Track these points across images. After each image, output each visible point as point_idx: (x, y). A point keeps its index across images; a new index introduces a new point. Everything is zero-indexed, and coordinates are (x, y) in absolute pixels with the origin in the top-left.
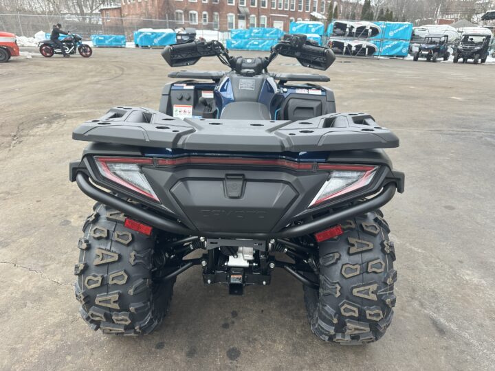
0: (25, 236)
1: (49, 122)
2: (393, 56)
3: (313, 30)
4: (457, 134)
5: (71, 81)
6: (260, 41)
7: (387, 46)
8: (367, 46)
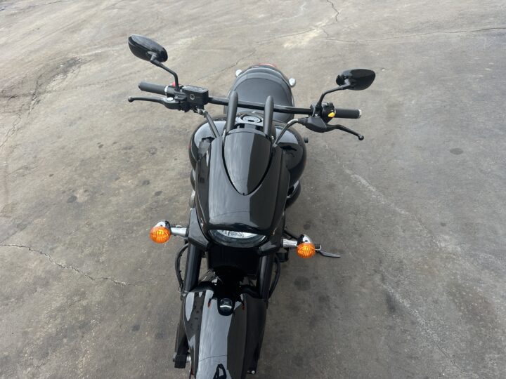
1: (65, 72)
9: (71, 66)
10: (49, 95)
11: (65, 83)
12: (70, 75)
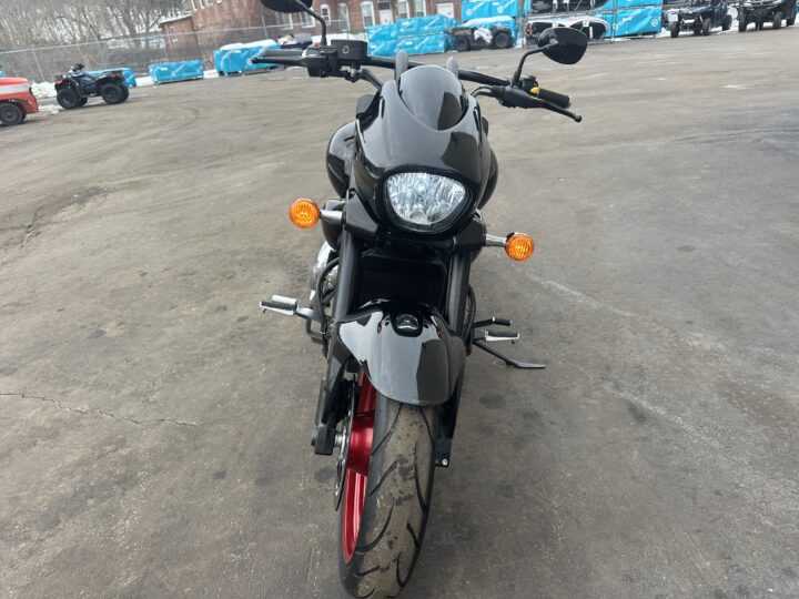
0: (39, 358)
1: (82, 201)
2: (636, 34)
3: (500, 10)
4: (720, 140)
5: (117, 139)
6: (416, 39)
7: (625, 20)
8: (591, 24)
9: (91, 195)
10: (55, 226)
11: (82, 213)
12: (89, 205)
